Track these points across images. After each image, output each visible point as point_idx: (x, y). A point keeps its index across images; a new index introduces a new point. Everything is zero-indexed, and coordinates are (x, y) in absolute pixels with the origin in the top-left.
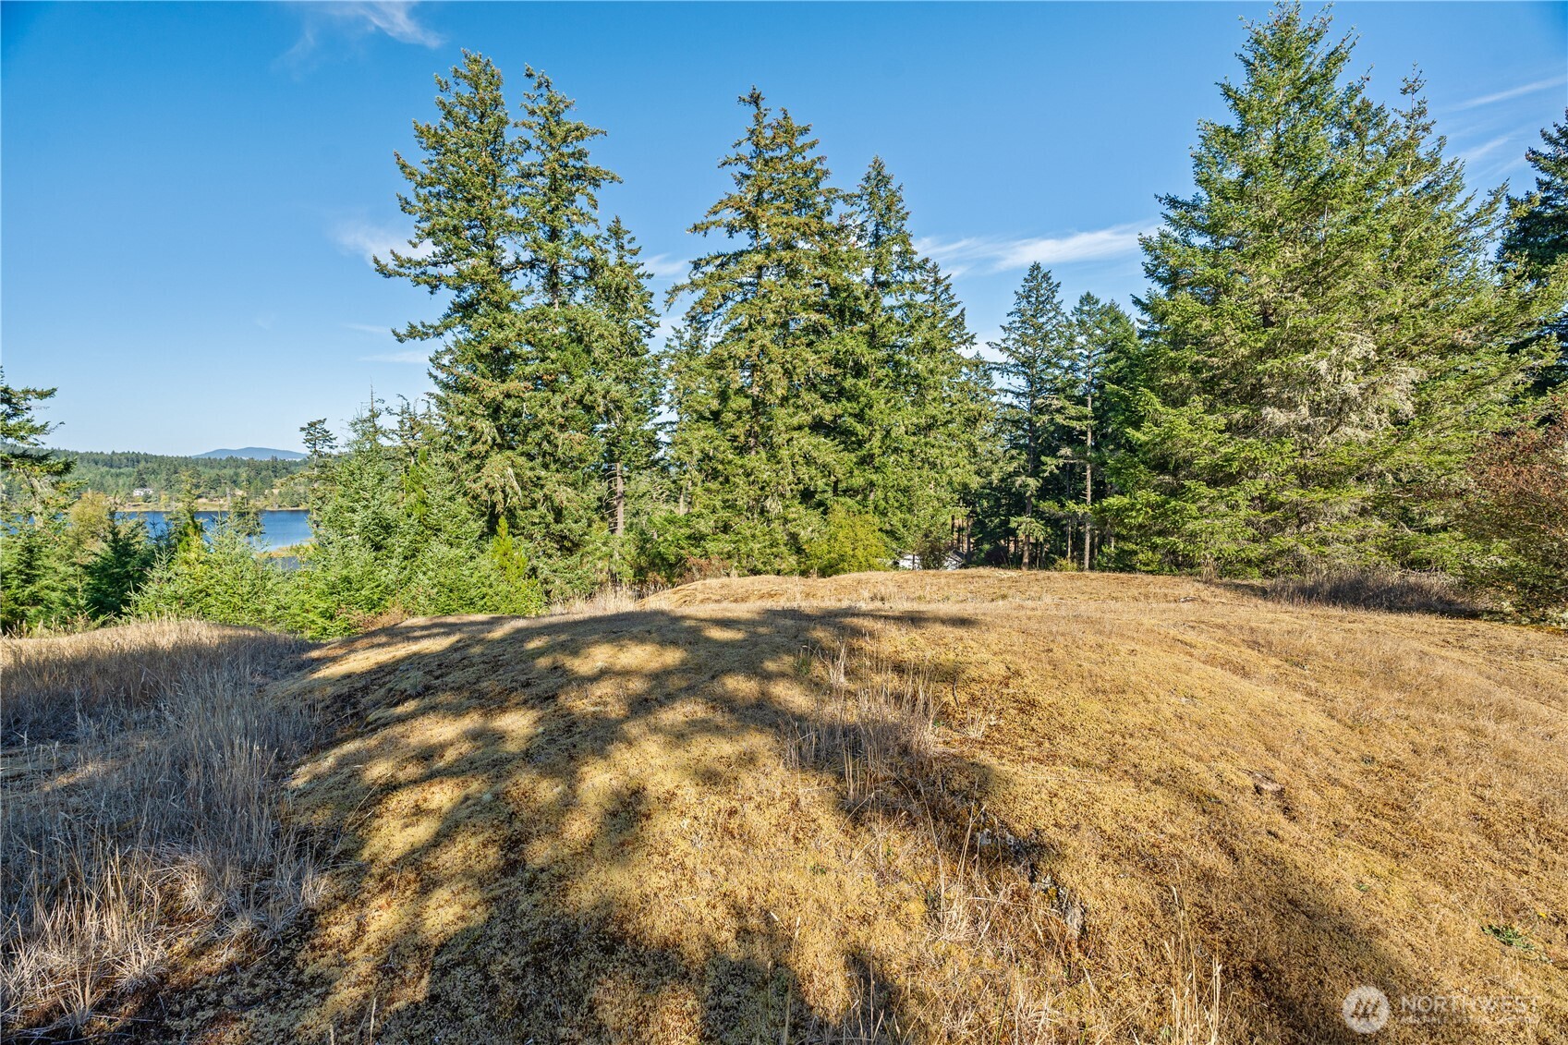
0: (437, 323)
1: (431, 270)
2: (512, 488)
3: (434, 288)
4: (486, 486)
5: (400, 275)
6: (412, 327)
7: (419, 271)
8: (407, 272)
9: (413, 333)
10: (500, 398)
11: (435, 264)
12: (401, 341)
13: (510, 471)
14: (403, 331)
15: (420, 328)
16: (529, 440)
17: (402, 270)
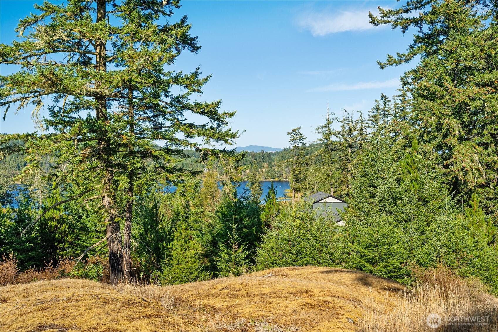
0: (407, 53)
1: (405, 16)
2: (478, 170)
3: (405, 28)
4: (462, 169)
5: (385, 22)
6: (390, 57)
7: (397, 17)
8: (389, 19)
9: (391, 61)
10: (467, 101)
11: (407, 11)
12: (382, 68)
13: (476, 157)
14: (384, 61)
15: (396, 57)
16: (485, 132)
17: (386, 19)
